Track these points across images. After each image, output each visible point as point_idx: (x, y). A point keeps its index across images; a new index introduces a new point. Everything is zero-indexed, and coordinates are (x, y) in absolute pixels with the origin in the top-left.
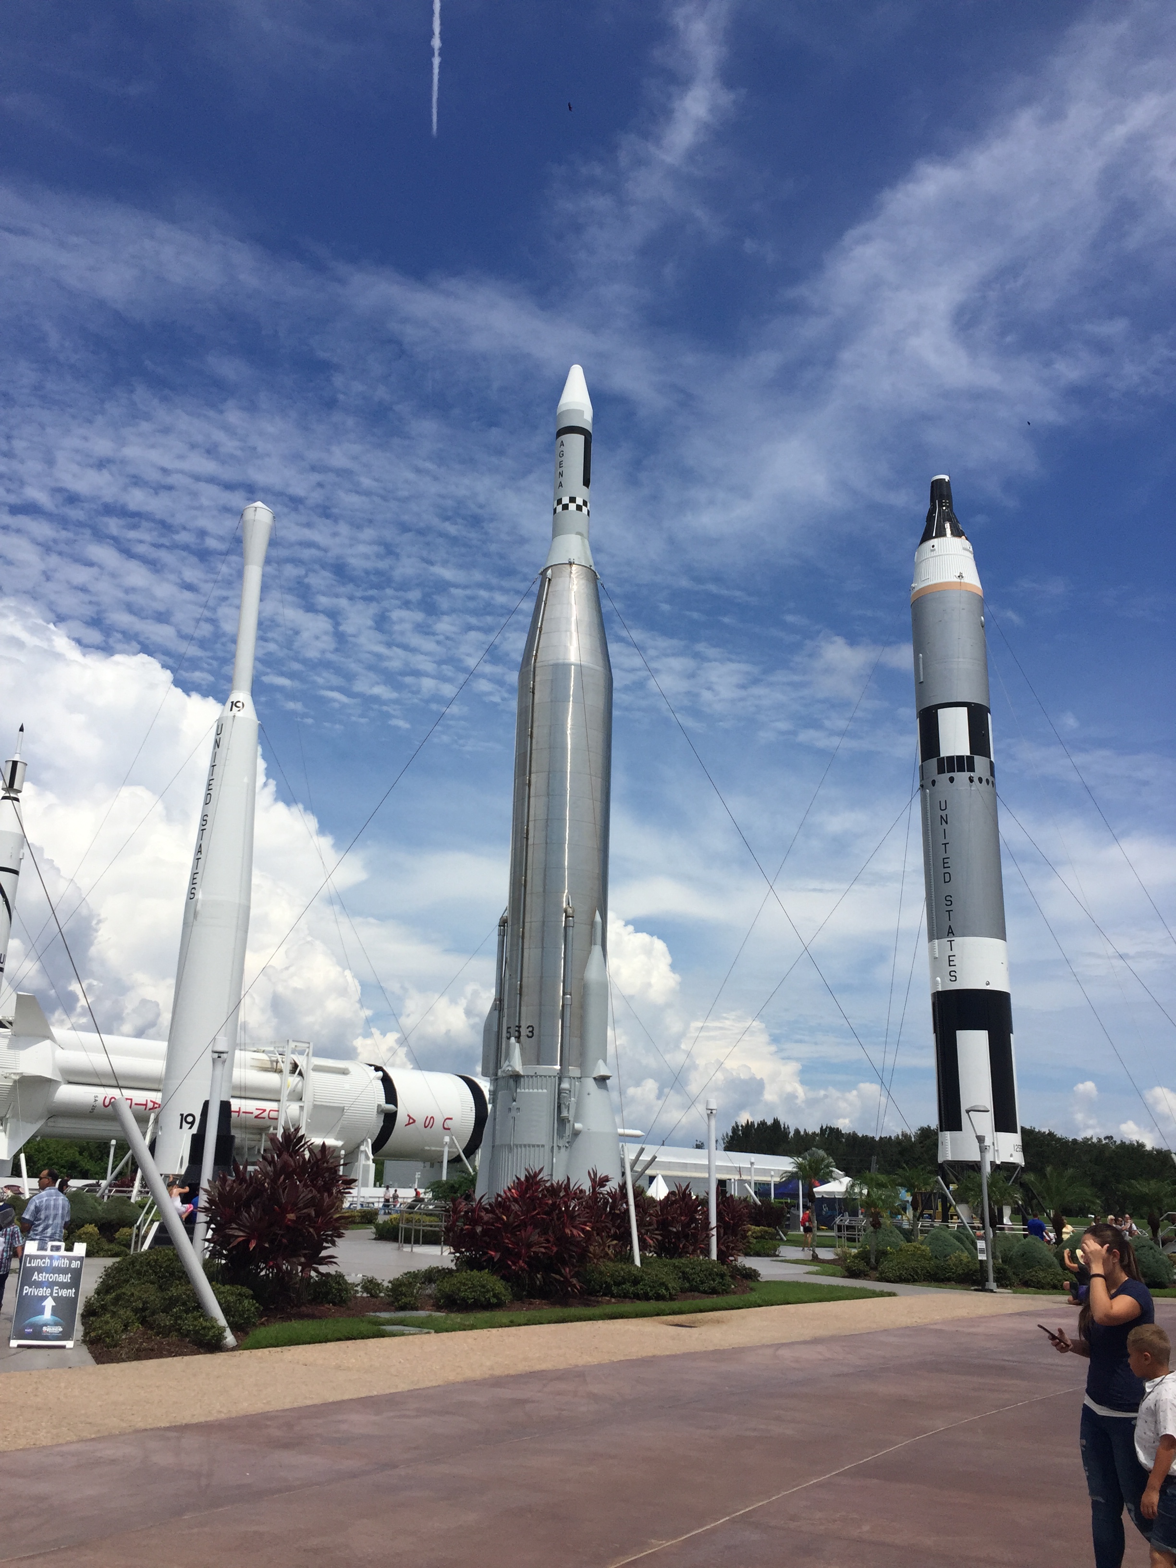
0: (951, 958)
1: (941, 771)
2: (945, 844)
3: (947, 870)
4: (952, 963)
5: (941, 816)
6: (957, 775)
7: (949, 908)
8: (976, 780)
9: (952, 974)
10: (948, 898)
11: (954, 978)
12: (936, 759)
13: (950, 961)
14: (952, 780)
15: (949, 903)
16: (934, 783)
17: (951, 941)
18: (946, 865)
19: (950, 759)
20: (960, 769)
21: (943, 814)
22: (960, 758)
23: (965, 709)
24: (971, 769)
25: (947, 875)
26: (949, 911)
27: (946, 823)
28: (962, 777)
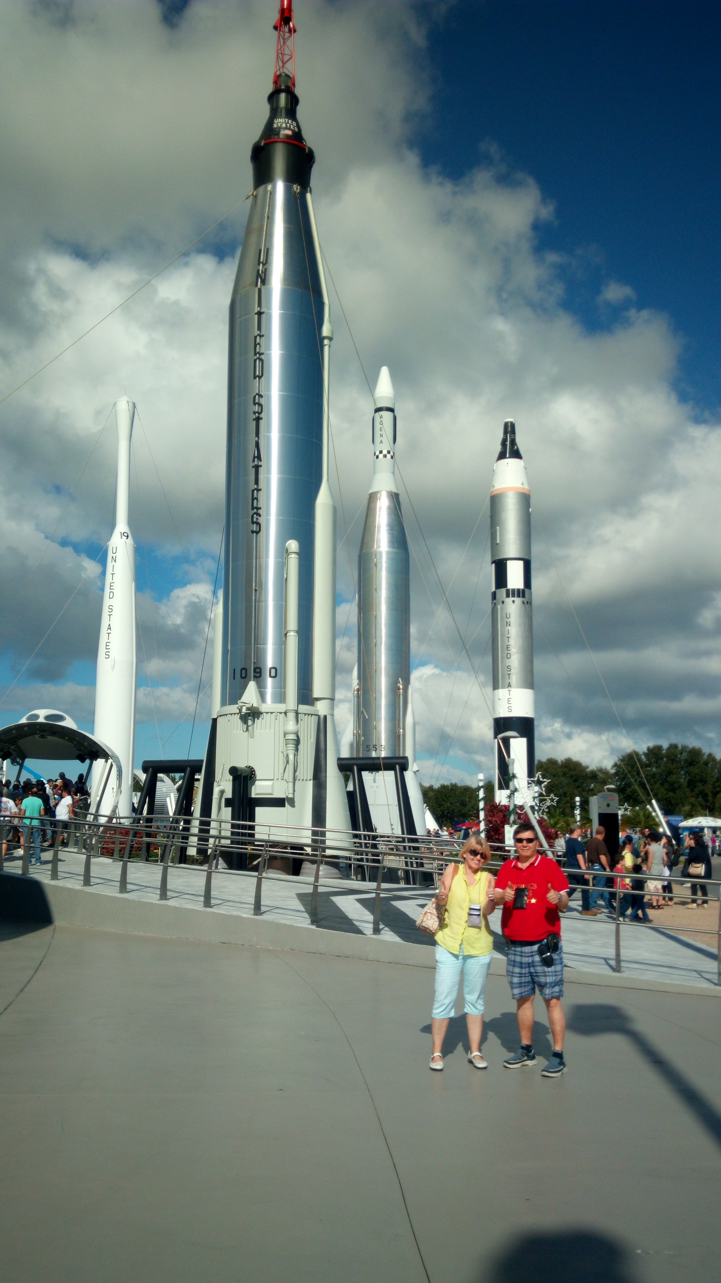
0: (509, 700)
1: (508, 596)
2: (508, 637)
3: (509, 652)
4: (509, 702)
5: (507, 622)
6: (516, 599)
7: (509, 673)
8: (525, 602)
9: (510, 708)
10: (509, 667)
11: (510, 710)
12: (504, 590)
13: (508, 701)
14: (514, 602)
15: (509, 670)
16: (503, 602)
17: (509, 690)
18: (508, 649)
19: (513, 590)
20: (519, 596)
21: (508, 620)
22: (519, 590)
23: (521, 563)
24: (524, 596)
25: (509, 655)
26: (509, 674)
27: (510, 626)
28: (518, 600)
